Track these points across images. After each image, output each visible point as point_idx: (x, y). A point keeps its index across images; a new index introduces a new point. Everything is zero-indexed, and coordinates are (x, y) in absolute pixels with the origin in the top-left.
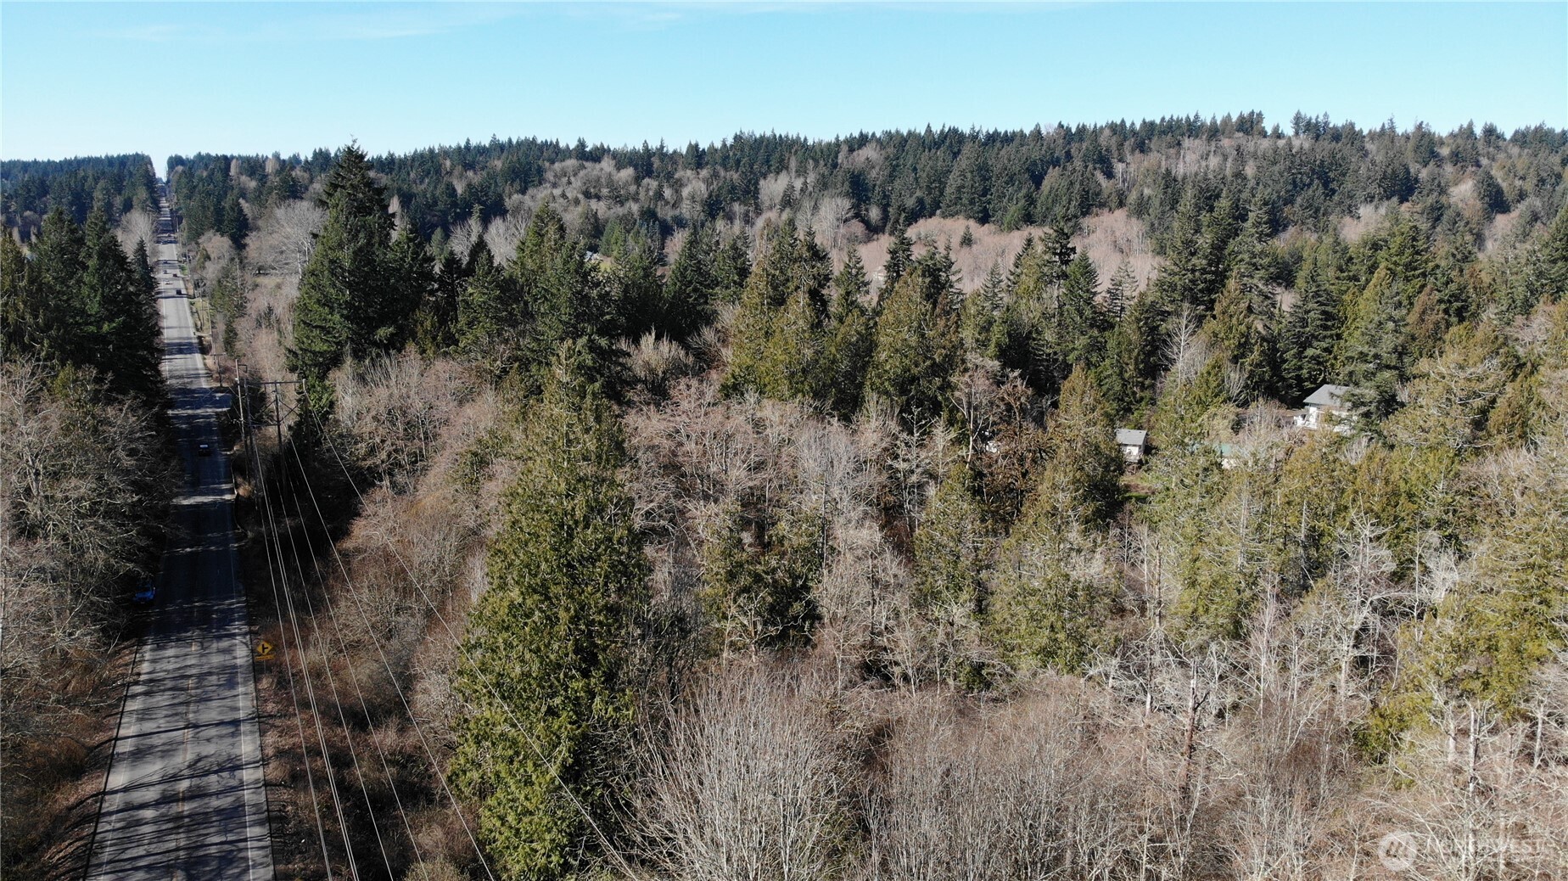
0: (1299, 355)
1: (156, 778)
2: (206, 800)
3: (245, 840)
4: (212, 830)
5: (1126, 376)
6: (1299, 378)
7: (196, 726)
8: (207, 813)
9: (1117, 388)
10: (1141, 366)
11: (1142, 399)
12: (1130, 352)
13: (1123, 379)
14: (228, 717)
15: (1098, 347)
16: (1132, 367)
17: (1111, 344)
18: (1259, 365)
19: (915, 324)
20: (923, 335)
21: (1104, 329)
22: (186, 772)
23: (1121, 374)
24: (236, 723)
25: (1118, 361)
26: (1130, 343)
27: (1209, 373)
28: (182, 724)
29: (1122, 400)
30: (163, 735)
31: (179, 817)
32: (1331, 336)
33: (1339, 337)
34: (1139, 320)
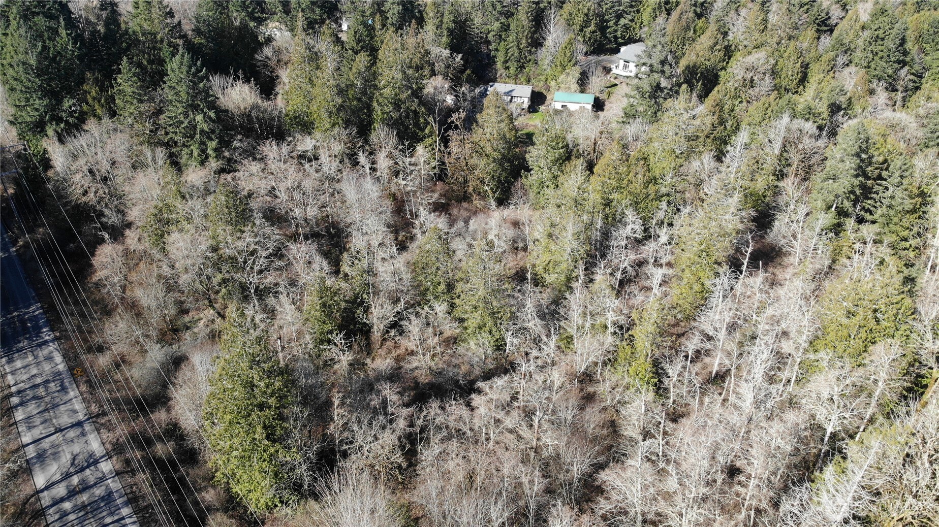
0: (616, 24)
1: (58, 477)
2: (92, 491)
3: (123, 518)
4: (104, 513)
5: (521, 47)
6: (616, 37)
7: (61, 430)
8: (96, 501)
9: (516, 54)
10: (529, 41)
11: (530, 60)
12: (523, 32)
13: (519, 49)
14: (74, 420)
15: (506, 28)
16: (524, 41)
17: (512, 27)
18: (594, 32)
19: (399, 67)
20: (405, 73)
21: (509, 16)
22: (72, 470)
23: (518, 46)
24: (79, 424)
25: (517, 38)
26: (523, 27)
27: (566, 48)
28: (52, 429)
29: (519, 61)
30: (47, 440)
31: (83, 507)
32: (634, 12)
33: (638, 11)
34: (527, 13)
